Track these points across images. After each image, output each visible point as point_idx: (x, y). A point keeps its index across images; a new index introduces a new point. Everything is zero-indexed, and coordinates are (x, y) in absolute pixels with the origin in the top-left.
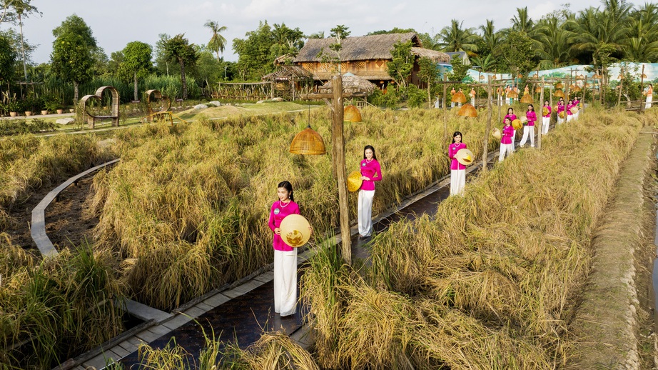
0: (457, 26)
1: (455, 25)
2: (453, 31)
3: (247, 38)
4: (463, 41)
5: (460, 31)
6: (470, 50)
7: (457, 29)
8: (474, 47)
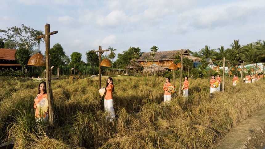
0: (207, 48)
1: (207, 47)
2: (206, 50)
3: (123, 53)
4: (210, 54)
5: (209, 50)
6: (213, 58)
7: (207, 49)
8: (215, 57)
